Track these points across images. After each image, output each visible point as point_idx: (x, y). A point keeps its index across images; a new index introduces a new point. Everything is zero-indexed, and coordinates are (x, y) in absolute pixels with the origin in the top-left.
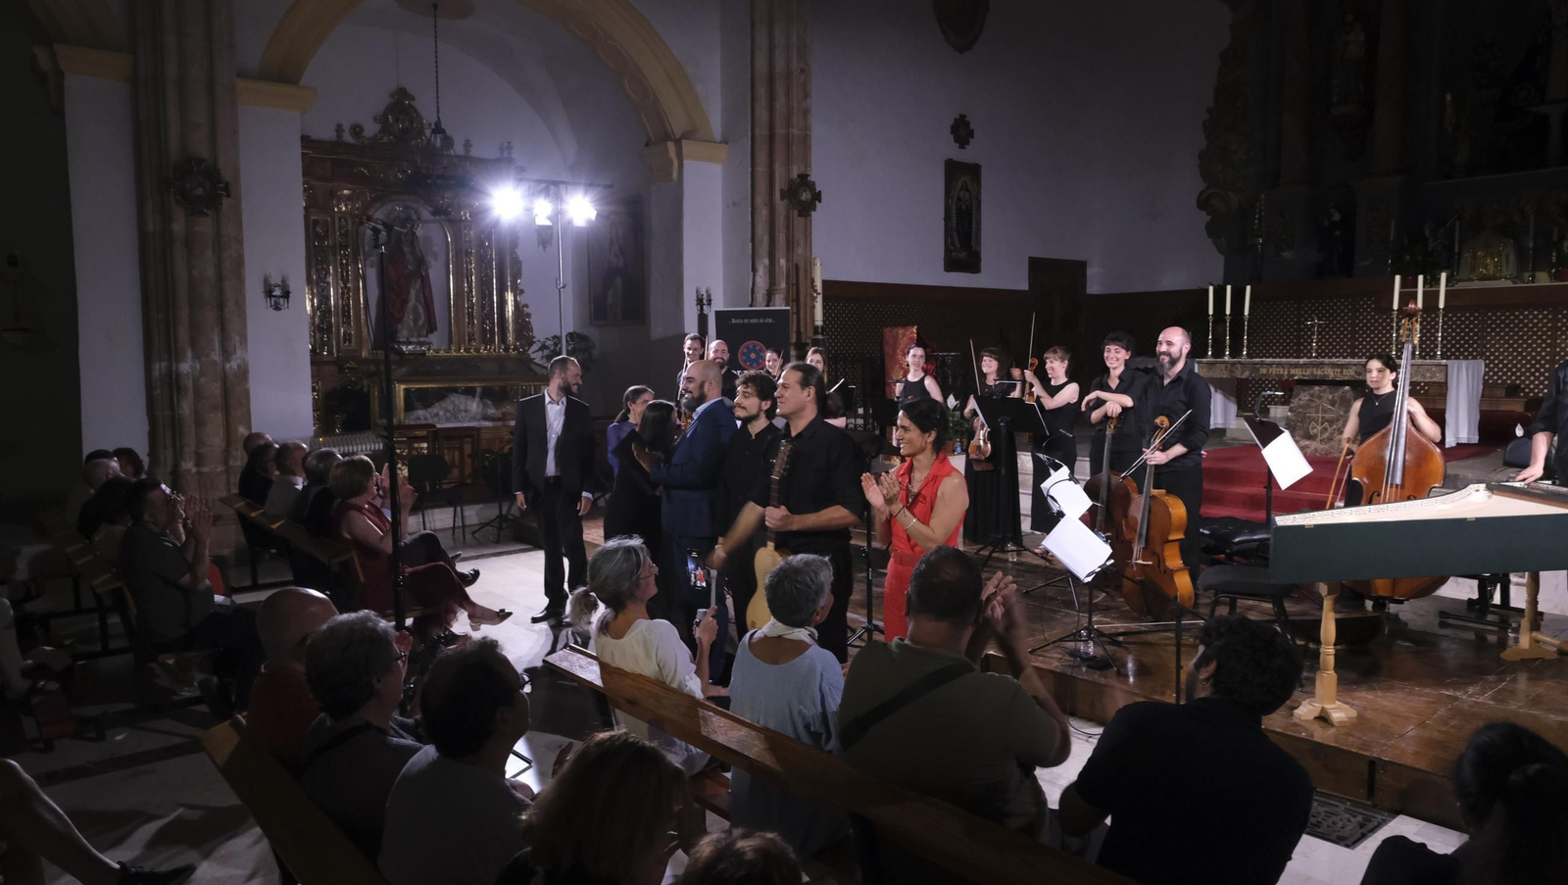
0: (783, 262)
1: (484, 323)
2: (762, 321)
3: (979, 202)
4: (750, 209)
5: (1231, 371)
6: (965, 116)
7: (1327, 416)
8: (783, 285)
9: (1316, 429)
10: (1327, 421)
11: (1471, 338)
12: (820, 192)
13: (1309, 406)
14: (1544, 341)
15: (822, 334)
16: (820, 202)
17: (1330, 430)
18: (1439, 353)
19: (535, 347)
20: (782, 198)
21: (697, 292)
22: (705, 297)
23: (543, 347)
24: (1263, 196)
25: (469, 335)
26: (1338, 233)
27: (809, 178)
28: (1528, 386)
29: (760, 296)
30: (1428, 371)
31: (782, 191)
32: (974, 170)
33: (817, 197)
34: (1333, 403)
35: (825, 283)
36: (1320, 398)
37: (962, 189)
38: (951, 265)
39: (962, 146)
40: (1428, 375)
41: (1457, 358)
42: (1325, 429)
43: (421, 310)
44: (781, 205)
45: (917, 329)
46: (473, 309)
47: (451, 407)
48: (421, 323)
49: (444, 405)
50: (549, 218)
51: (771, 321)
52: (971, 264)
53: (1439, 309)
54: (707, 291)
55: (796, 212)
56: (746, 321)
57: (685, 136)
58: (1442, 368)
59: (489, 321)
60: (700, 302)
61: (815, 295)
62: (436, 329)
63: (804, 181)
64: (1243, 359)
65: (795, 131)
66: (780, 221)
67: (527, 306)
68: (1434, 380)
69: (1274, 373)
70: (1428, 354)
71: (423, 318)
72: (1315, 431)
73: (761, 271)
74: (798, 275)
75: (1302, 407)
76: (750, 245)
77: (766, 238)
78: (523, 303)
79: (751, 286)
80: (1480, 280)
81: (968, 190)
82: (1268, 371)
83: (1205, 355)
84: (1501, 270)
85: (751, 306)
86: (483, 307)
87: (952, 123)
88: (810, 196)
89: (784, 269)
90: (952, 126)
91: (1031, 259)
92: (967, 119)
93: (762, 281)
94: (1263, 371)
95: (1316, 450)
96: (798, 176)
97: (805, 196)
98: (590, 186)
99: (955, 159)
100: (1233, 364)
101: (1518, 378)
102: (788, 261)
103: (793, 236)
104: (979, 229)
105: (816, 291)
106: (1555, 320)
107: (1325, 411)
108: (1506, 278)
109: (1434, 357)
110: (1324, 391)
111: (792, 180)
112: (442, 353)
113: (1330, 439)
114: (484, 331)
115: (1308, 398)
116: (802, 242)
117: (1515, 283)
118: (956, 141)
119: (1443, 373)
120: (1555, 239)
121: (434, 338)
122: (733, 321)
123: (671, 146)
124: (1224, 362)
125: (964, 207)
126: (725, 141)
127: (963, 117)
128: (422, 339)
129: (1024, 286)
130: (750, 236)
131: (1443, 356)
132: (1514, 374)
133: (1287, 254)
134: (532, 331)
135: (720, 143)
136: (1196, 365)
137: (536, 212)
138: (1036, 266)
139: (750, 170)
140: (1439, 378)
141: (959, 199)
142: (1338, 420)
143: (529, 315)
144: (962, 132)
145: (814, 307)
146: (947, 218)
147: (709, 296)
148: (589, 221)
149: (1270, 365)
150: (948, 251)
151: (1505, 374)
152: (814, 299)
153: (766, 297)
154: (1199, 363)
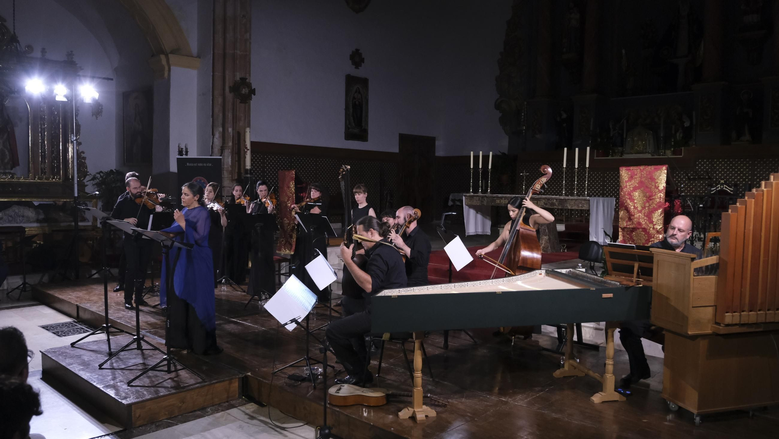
0: (230, 130)
1: (53, 162)
2: (205, 165)
3: (367, 100)
4: (211, 98)
5: (482, 202)
6: (359, 50)
8: (230, 144)
12: (254, 89)
15: (251, 174)
16: (254, 95)
18: (586, 193)
19: (88, 178)
20: (230, 92)
21: (179, 146)
22: (184, 150)
23: (94, 178)
24: (525, 103)
25: (42, 169)
26: (565, 125)
27: (247, 81)
29: (217, 149)
30: (580, 203)
31: (230, 87)
32: (364, 82)
33: (253, 92)
35: (252, 143)
37: (356, 92)
38: (349, 136)
39: (357, 67)
40: (580, 205)
41: (595, 196)
43: (7, 153)
44: (230, 96)
45: (295, 172)
46: (45, 152)
47: (13, 214)
48: (6, 161)
49: (7, 212)
50: (66, 96)
51: (210, 165)
52: (362, 136)
53: (586, 168)
54: (185, 147)
55: (238, 101)
56: (195, 165)
57: (173, 52)
58: (587, 201)
59: (58, 161)
60: (180, 153)
61: (246, 150)
62: (18, 165)
63: (244, 82)
64: (488, 195)
65: (238, 52)
66: (229, 106)
67: (83, 152)
68: (583, 208)
69: (503, 203)
70: (581, 194)
71: (8, 158)
73: (217, 135)
74: (239, 138)
76: (211, 119)
77: (221, 115)
78: (80, 151)
79: (211, 144)
80: (636, 154)
81: (359, 93)
82: (500, 201)
83: (468, 191)
84: (646, 148)
85: (211, 156)
86: (52, 152)
87: (351, 54)
88: (247, 91)
89: (231, 134)
90: (350, 55)
91: (400, 135)
92: (360, 51)
93: (218, 142)
94: (498, 201)
96: (241, 79)
97: (245, 91)
98: (93, 77)
99: (352, 75)
100: (483, 197)
102: (233, 130)
103: (236, 115)
104: (367, 116)
105: (246, 148)
108: (649, 153)
109: (584, 196)
111: (236, 81)
112: (22, 180)
114: (52, 168)
116: (243, 119)
117: (652, 156)
118: (353, 64)
119: (588, 205)
120: (673, 132)
121: (18, 170)
122: (188, 164)
123: (163, 57)
124: (478, 196)
125: (357, 103)
126: (199, 56)
127: (357, 50)
128: (7, 171)
129: (396, 150)
130: (211, 114)
131: (588, 195)
133: (538, 136)
134: (86, 168)
135: (196, 57)
136: (464, 198)
137: (55, 92)
138: (404, 139)
139: (212, 74)
140: (585, 207)
141: (354, 98)
143: (84, 158)
144: (357, 59)
145: (245, 157)
146: (347, 109)
147: (186, 149)
148: (94, 100)
149: (501, 198)
150: (347, 128)
152: (245, 153)
153: (220, 151)
154: (465, 196)
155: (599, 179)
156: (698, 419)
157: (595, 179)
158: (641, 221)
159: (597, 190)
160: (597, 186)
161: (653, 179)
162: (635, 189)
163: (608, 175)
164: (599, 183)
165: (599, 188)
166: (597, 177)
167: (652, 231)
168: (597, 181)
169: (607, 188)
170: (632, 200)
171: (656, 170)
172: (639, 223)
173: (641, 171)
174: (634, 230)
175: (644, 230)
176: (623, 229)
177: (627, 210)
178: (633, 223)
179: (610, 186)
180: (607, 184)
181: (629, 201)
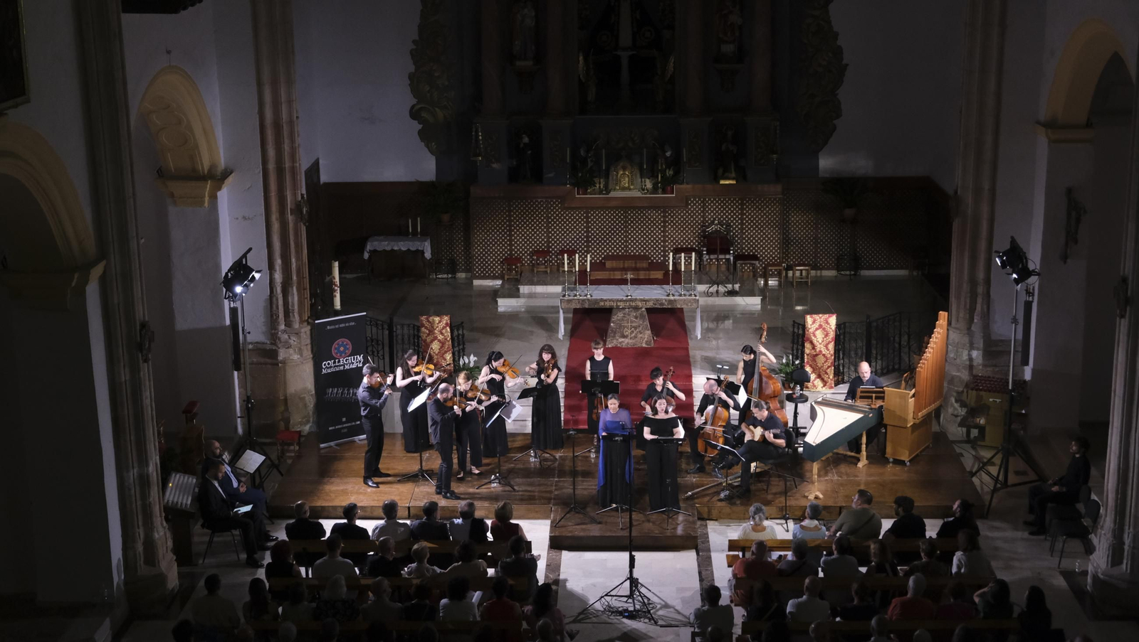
0: (294, 261)
2: (347, 325)
4: (265, 224)
5: (582, 304)
7: (634, 325)
8: (295, 278)
9: (627, 332)
10: (633, 327)
11: (620, 227)
13: (623, 320)
14: (660, 229)
17: (635, 332)
20: (291, 215)
28: (652, 256)
31: (290, 210)
34: (636, 317)
36: (629, 315)
42: (633, 332)
44: (290, 220)
45: (450, 318)
51: (353, 323)
56: (337, 326)
66: (291, 231)
69: (608, 305)
72: (627, 333)
73: (277, 268)
75: (619, 320)
76: (266, 250)
77: (278, 245)
79: (268, 281)
82: (605, 303)
89: (294, 267)
93: (278, 277)
94: (602, 304)
95: (628, 343)
97: (305, 210)
100: (584, 300)
101: (647, 251)
102: (297, 260)
105: (336, 285)
106: (664, 217)
107: (632, 322)
108: (635, 190)
110: (631, 311)
111: (298, 200)
113: (635, 337)
115: (622, 315)
120: (661, 167)
122: (328, 327)
124: (578, 300)
130: (265, 244)
132: (645, 249)
133: (495, 166)
139: (263, 194)
140: (694, 306)
142: (639, 326)
149: (606, 300)
151: (640, 249)
153: (281, 288)
155: (582, 220)
156: (908, 464)
157: (577, 220)
158: (822, 349)
159: (580, 232)
160: (580, 227)
161: (827, 323)
162: (817, 329)
163: (592, 215)
164: (582, 225)
165: (583, 230)
166: (580, 218)
167: (829, 356)
168: (580, 222)
169: (592, 229)
170: (815, 336)
171: (829, 317)
172: (821, 351)
173: (820, 318)
174: (817, 355)
175: (824, 355)
176: (808, 355)
177: (812, 343)
178: (815, 351)
179: (595, 227)
180: (592, 225)
181: (813, 338)
